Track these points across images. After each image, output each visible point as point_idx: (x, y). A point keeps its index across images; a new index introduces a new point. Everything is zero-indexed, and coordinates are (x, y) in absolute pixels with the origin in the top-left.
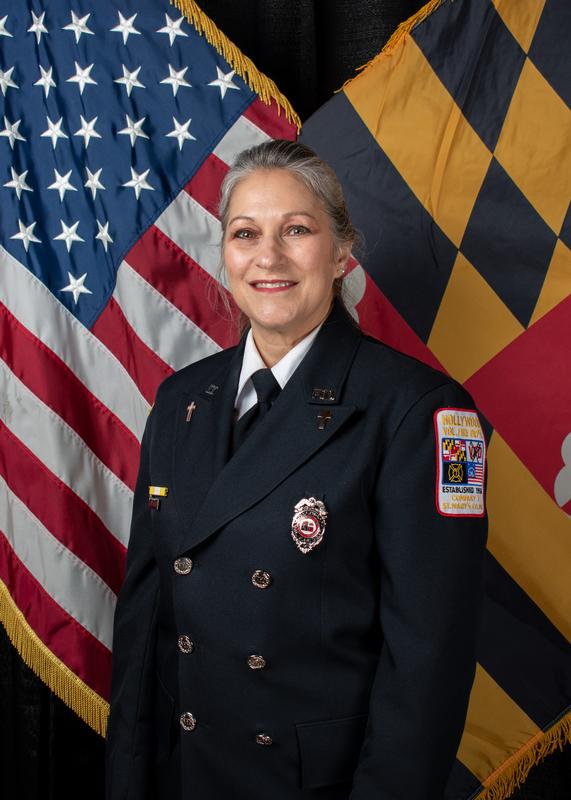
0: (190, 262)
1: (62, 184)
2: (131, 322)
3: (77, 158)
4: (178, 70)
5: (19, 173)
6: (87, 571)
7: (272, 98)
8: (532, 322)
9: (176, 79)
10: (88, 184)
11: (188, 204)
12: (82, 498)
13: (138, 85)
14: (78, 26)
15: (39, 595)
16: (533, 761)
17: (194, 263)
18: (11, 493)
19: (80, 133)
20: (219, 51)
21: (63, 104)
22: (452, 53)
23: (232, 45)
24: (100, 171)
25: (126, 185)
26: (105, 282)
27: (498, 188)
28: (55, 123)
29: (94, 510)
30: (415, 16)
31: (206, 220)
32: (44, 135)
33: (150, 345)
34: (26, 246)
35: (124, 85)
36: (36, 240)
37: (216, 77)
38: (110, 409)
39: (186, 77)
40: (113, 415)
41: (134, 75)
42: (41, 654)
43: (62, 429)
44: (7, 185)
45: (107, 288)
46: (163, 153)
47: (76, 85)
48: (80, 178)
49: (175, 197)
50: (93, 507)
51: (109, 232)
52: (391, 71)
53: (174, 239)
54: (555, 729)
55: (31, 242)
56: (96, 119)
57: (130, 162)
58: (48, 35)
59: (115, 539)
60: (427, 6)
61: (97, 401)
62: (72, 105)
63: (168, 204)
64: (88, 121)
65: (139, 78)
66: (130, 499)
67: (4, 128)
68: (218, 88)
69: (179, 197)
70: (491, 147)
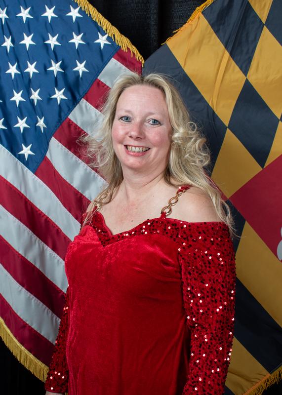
1: (18, 97)
2: (57, 169)
3: (25, 83)
4: (78, 34)
6: (34, 300)
7: (128, 48)
8: (266, 165)
9: (77, 40)
10: (32, 97)
11: (86, 105)
12: (31, 262)
13: (57, 44)
14: (25, 14)
15: (10, 311)
16: (265, 388)
19: (27, 70)
20: (99, 24)
22: (224, 23)
23: (106, 21)
25: (53, 97)
26: (41, 146)
28: (13, 65)
29: (38, 268)
30: (205, 4)
31: (95, 114)
32: (8, 72)
33: (68, 181)
35: (50, 44)
36: (4, 128)
37: (98, 38)
38: (46, 214)
39: (82, 39)
40: (47, 217)
41: (55, 38)
43: (20, 226)
45: (43, 152)
46: (71, 79)
47: (25, 45)
48: (27, 94)
49: (79, 102)
50: (38, 266)
51: (44, 122)
52: (191, 33)
53: (79, 125)
54: (276, 372)
55: (2, 129)
56: (36, 62)
57: (54, 85)
58: (8, 19)
59: (50, 281)
61: (39, 210)
62: (23, 56)
63: (75, 106)
64: (31, 64)
65: (58, 40)
66: (58, 260)
68: (99, 44)
69: (81, 102)
70: (246, 73)
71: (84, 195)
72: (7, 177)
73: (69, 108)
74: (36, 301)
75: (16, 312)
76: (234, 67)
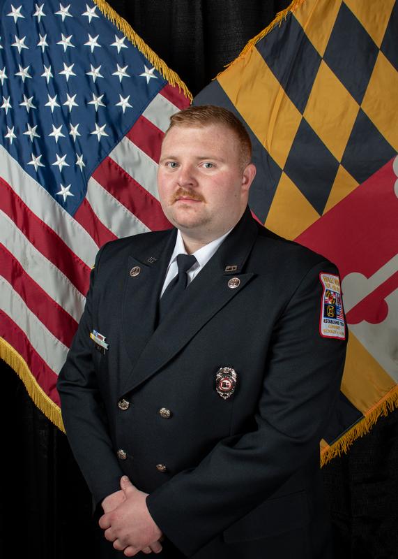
0: (129, 177)
1: (57, 133)
2: (95, 212)
3: (65, 118)
4: (122, 67)
5: (32, 126)
7: (176, 83)
8: (325, 211)
9: (121, 73)
10: (71, 133)
11: (128, 144)
12: (69, 312)
13: (100, 76)
14: (66, 42)
15: (44, 367)
17: (131, 178)
18: (29, 310)
19: (66, 103)
20: (146, 56)
21: (57, 87)
22: (279, 57)
23: (153, 53)
25: (93, 133)
26: (81, 189)
27: (305, 134)
28: (52, 98)
30: (258, 36)
31: (138, 153)
32: (47, 105)
33: (106, 225)
34: (36, 168)
35: (92, 76)
36: (42, 165)
37: (144, 71)
38: (85, 262)
39: (127, 71)
40: (86, 265)
41: (98, 70)
42: (45, 401)
43: (57, 273)
44: (25, 133)
45: (82, 192)
46: (114, 116)
47: (64, 76)
48: (67, 130)
49: (120, 140)
50: (75, 317)
51: (83, 160)
52: (244, 67)
53: (120, 165)
54: (336, 444)
55: (39, 166)
56: (75, 95)
57: (95, 118)
58: (49, 47)
60: (265, 30)
61: (77, 257)
62: (62, 88)
63: (117, 144)
64: (71, 97)
65: (100, 72)
67: (23, 101)
68: (145, 77)
69: (122, 141)
70: (302, 111)
72: (44, 219)
73: (109, 145)
75: (51, 368)
76: (289, 106)
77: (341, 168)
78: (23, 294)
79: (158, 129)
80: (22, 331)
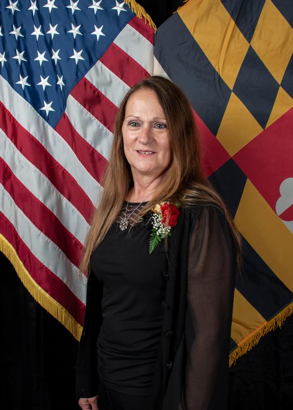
0: (102, 96)
1: (41, 58)
2: (73, 124)
3: (48, 44)
4: (97, 2)
6: (51, 244)
7: (142, 15)
8: (267, 126)
9: (96, 6)
11: (101, 67)
12: (50, 209)
13: (78, 9)
15: (29, 255)
16: (262, 335)
17: (104, 96)
18: (16, 206)
19: (49, 32)
21: (41, 18)
24: (59, 50)
25: (71, 57)
26: (61, 105)
27: (252, 61)
28: (37, 28)
29: (55, 215)
31: (110, 75)
32: (33, 34)
33: (82, 136)
34: (23, 87)
35: (71, 9)
36: (28, 85)
37: (115, 5)
38: (64, 167)
39: (101, 5)
40: (65, 170)
41: (76, 4)
43: (40, 175)
44: (14, 58)
45: (62, 108)
46: (89, 43)
47: (48, 8)
48: (49, 55)
50: (55, 213)
51: (63, 81)
52: (201, 2)
53: (94, 84)
54: (273, 320)
55: (25, 86)
56: (57, 25)
57: (73, 47)
59: (65, 228)
61: (57, 163)
62: (46, 18)
63: (92, 67)
64: (53, 26)
65: (78, 6)
66: (73, 210)
67: (13, 30)
68: (116, 10)
69: (96, 64)
70: (249, 40)
71: (96, 149)
72: (29, 130)
73: (85, 67)
74: (53, 245)
75: (34, 254)
76: (239, 35)
77: (281, 89)
78: (12, 192)
79: (127, 54)
80: (11, 224)
